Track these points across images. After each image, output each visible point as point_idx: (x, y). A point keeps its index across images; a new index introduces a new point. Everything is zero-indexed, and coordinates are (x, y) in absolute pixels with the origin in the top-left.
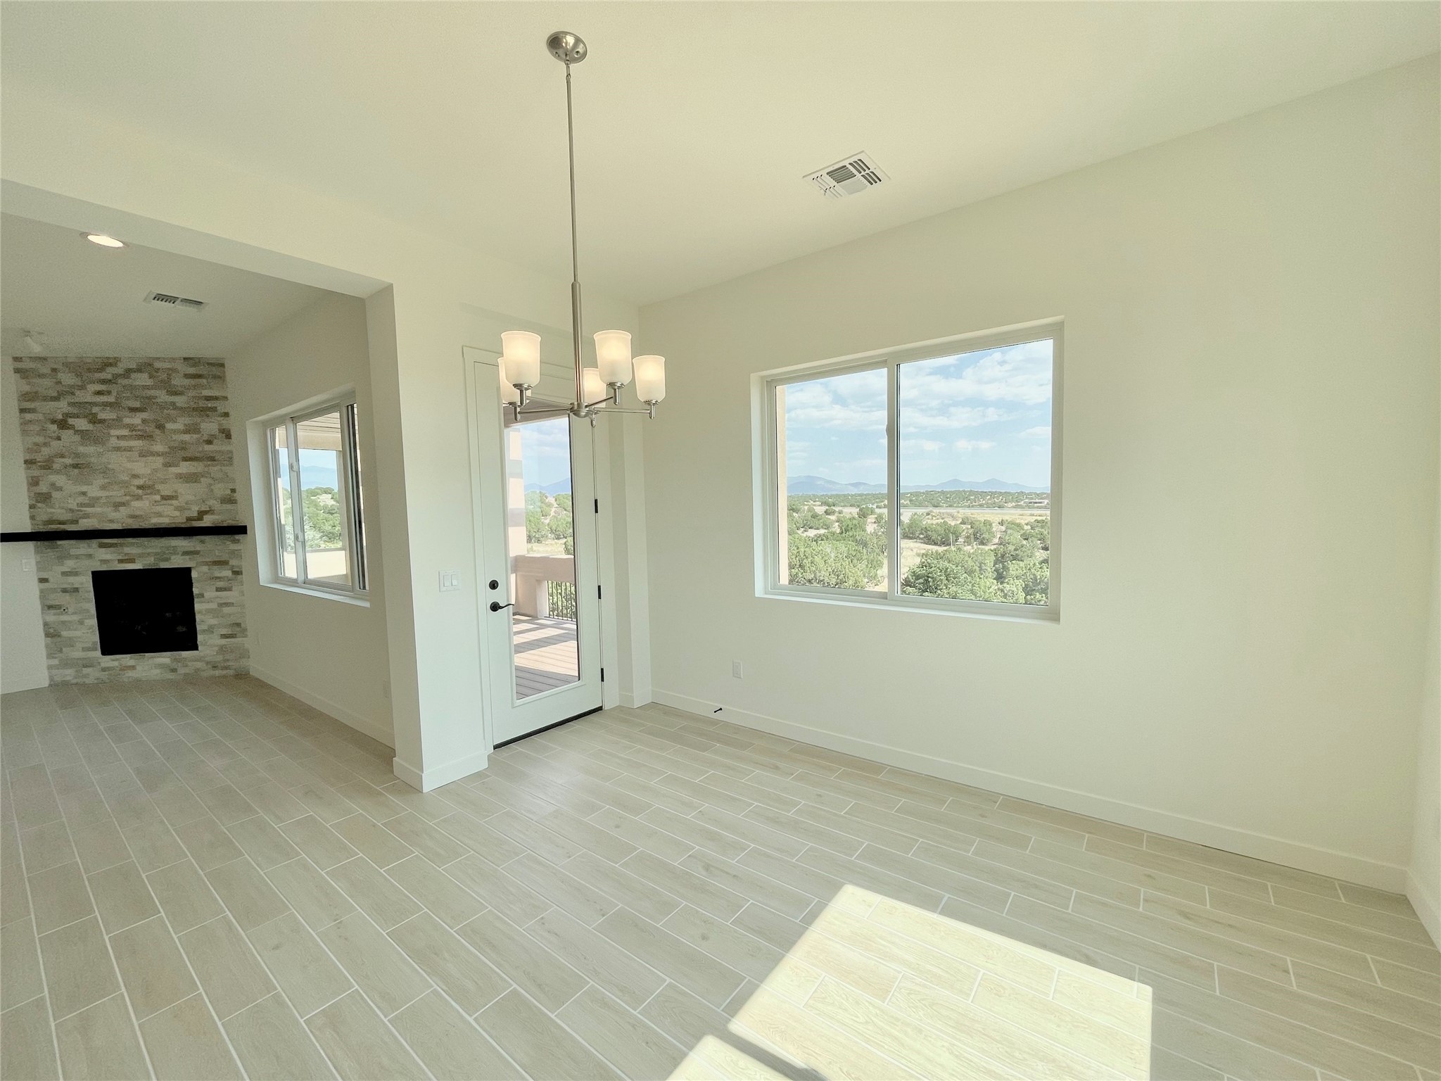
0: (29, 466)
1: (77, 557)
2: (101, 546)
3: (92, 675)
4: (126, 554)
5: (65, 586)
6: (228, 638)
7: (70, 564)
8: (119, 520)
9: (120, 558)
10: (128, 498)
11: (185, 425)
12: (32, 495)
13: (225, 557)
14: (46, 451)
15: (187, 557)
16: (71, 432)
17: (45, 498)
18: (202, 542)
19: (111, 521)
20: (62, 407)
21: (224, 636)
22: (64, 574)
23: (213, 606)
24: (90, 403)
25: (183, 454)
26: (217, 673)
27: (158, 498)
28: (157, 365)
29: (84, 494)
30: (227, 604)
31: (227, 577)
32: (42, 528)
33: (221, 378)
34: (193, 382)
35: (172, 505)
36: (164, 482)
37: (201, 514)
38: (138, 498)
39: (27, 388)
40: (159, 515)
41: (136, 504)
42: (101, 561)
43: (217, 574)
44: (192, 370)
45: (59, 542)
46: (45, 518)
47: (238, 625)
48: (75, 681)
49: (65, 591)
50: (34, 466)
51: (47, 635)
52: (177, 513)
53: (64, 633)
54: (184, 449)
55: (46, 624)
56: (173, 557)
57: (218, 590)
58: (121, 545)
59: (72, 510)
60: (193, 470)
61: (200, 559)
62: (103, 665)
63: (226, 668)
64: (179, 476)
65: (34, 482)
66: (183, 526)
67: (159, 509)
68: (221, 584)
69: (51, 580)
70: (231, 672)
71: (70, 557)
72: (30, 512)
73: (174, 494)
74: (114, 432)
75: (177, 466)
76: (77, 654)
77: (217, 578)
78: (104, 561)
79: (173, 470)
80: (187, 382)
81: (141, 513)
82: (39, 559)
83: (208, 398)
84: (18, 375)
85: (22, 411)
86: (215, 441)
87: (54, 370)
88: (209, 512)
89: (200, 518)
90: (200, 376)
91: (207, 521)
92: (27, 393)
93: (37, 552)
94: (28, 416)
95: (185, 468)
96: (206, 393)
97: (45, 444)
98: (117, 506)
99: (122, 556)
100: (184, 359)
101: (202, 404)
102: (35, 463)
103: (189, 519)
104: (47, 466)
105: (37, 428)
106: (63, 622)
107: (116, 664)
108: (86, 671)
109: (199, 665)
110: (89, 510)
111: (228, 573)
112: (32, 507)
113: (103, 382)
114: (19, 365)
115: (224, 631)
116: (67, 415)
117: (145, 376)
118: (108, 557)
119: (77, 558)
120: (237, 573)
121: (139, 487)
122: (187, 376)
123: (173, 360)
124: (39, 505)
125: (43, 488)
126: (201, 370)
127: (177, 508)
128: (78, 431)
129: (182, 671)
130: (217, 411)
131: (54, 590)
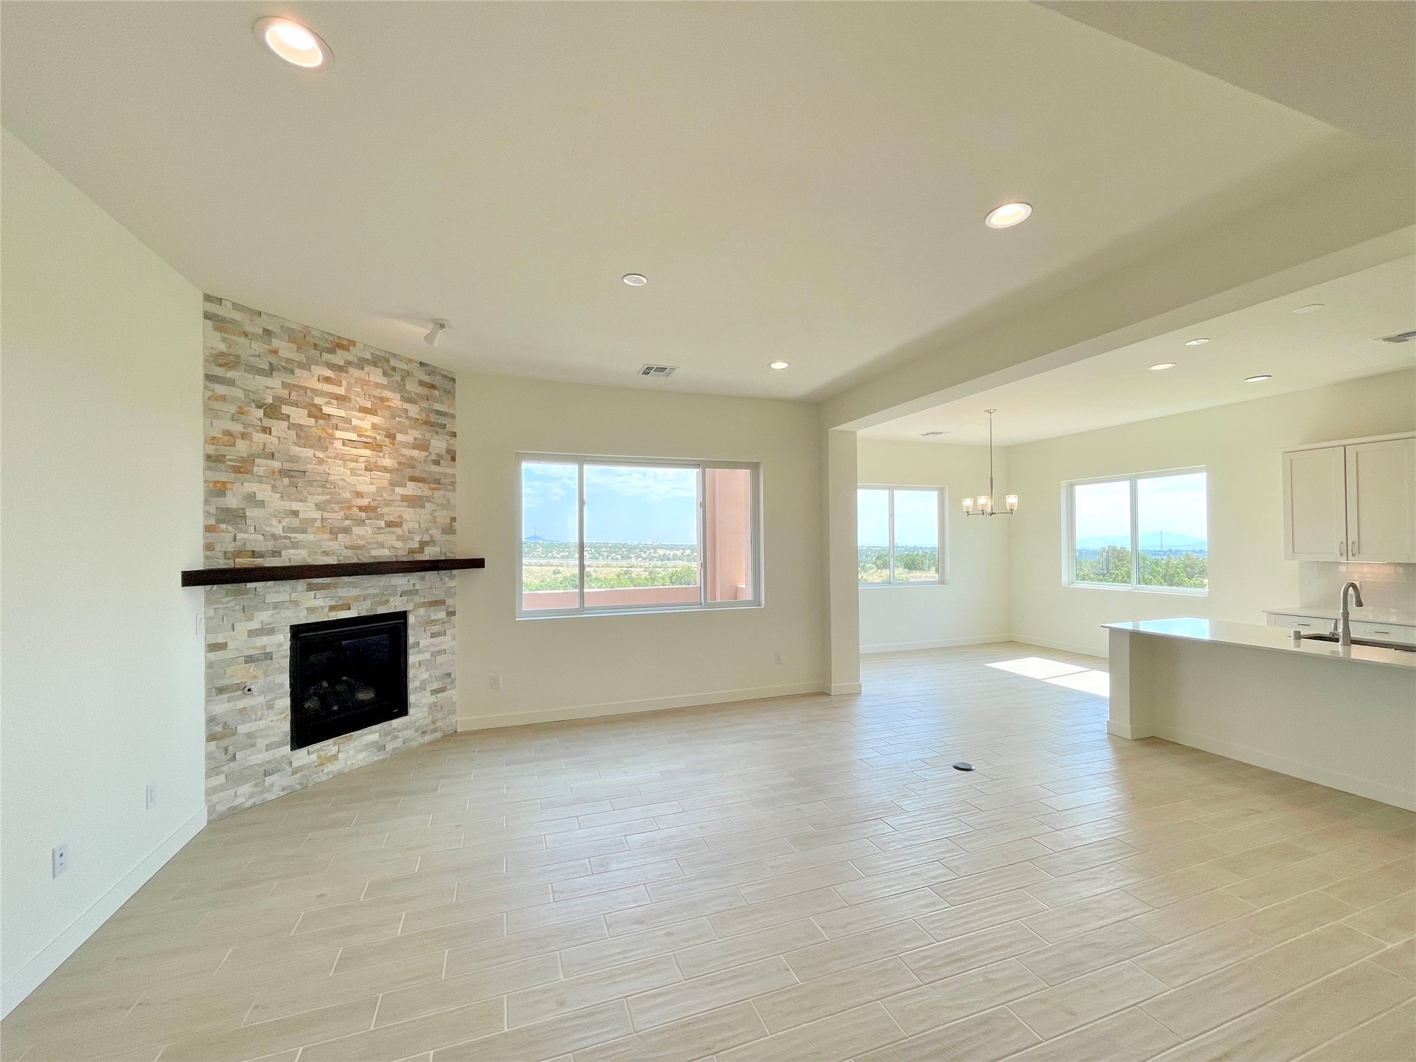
0: (213, 465)
1: (276, 606)
2: (310, 588)
3: (278, 784)
4: (341, 598)
5: (251, 652)
6: (438, 693)
7: (263, 617)
8: (335, 551)
9: (334, 603)
10: (347, 522)
11: (415, 438)
12: (213, 510)
13: (441, 597)
14: (242, 447)
15: (405, 598)
16: (285, 424)
17: (235, 517)
18: (423, 579)
19: (326, 553)
20: (273, 386)
21: (434, 692)
22: (252, 633)
23: (427, 656)
24: (313, 390)
25: (409, 472)
26: (428, 738)
27: (382, 524)
28: (393, 363)
29: (295, 513)
30: (440, 652)
31: (442, 619)
32: (221, 564)
33: (450, 393)
34: (426, 391)
35: (393, 533)
36: (388, 503)
37: (423, 544)
38: (361, 523)
39: (222, 347)
40: (381, 546)
41: (356, 530)
42: (308, 609)
43: (433, 618)
44: (426, 379)
45: (250, 585)
46: (231, 547)
47: (449, 675)
48: (249, 804)
49: (249, 659)
50: (221, 466)
51: (211, 738)
52: (399, 544)
53: (243, 729)
54: (413, 467)
55: (211, 720)
56: (391, 599)
57: (433, 635)
58: (335, 586)
59: (274, 537)
60: (419, 493)
61: (418, 599)
62: (295, 764)
63: (435, 730)
64: (405, 498)
65: (216, 490)
66: (404, 559)
67: (381, 538)
68: (436, 628)
69: (231, 645)
70: (439, 734)
71: (263, 605)
72: (205, 538)
73: (398, 520)
74: (338, 434)
75: (404, 486)
76: (258, 757)
77: (433, 621)
78: (311, 610)
79: (398, 490)
80: (420, 390)
81: (363, 543)
82: (211, 613)
83: (438, 413)
84: (210, 323)
85: (209, 378)
86: (442, 462)
87: (267, 332)
88: (432, 542)
89: (421, 550)
90: (433, 387)
91: (429, 554)
92: (222, 354)
93: (209, 602)
94: (220, 389)
95: (411, 489)
96: (437, 406)
97: (244, 436)
98: (334, 532)
99: (337, 602)
100: (421, 364)
101: (433, 418)
102: (223, 462)
103: (412, 551)
104: (243, 468)
105: (233, 409)
106: (242, 711)
107: (314, 757)
108: (269, 780)
109: (409, 733)
110: (299, 536)
111: (442, 615)
112: (208, 529)
113: (331, 366)
114: (214, 308)
115: (435, 686)
116: (279, 401)
117: (379, 371)
118: (319, 603)
119: (275, 608)
120: (451, 614)
121: (361, 509)
122: (422, 383)
123: (411, 361)
124: (223, 526)
125: (232, 501)
126: (437, 380)
127: (399, 538)
128: (294, 424)
129: (389, 747)
130: (445, 429)
131: (231, 662)
